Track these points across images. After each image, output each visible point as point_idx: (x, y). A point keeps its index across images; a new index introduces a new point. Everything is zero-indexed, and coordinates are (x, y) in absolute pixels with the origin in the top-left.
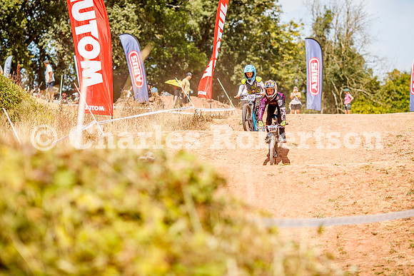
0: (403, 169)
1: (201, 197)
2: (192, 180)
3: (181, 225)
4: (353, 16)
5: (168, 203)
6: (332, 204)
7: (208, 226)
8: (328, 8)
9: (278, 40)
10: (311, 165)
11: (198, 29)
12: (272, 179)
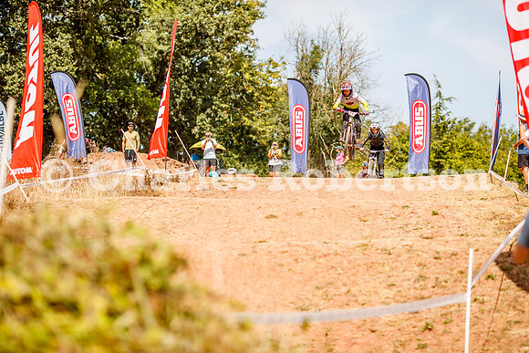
0: (410, 249)
1: (155, 283)
2: (144, 261)
3: (128, 319)
4: (348, 54)
5: (113, 290)
6: (320, 293)
7: (163, 320)
8: (316, 43)
9: (253, 83)
10: (294, 243)
11: (151, 68)
12: (244, 259)
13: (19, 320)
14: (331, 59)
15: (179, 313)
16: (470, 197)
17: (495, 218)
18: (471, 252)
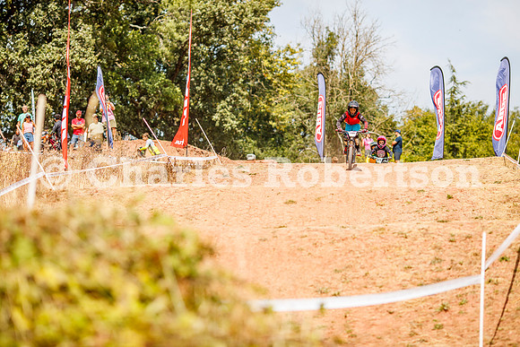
0: (426, 232)
1: (184, 270)
2: (173, 249)
3: (159, 304)
4: (363, 40)
5: (144, 277)
6: (338, 276)
7: (192, 305)
8: (331, 29)
9: (271, 70)
10: (313, 227)
12: (264, 244)
13: (57, 307)
14: (346, 45)
15: (206, 297)
16: (484, 181)
17: (508, 201)
18: (484, 234)
